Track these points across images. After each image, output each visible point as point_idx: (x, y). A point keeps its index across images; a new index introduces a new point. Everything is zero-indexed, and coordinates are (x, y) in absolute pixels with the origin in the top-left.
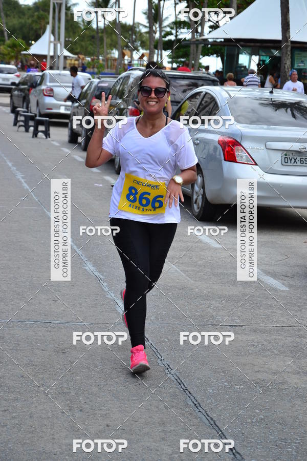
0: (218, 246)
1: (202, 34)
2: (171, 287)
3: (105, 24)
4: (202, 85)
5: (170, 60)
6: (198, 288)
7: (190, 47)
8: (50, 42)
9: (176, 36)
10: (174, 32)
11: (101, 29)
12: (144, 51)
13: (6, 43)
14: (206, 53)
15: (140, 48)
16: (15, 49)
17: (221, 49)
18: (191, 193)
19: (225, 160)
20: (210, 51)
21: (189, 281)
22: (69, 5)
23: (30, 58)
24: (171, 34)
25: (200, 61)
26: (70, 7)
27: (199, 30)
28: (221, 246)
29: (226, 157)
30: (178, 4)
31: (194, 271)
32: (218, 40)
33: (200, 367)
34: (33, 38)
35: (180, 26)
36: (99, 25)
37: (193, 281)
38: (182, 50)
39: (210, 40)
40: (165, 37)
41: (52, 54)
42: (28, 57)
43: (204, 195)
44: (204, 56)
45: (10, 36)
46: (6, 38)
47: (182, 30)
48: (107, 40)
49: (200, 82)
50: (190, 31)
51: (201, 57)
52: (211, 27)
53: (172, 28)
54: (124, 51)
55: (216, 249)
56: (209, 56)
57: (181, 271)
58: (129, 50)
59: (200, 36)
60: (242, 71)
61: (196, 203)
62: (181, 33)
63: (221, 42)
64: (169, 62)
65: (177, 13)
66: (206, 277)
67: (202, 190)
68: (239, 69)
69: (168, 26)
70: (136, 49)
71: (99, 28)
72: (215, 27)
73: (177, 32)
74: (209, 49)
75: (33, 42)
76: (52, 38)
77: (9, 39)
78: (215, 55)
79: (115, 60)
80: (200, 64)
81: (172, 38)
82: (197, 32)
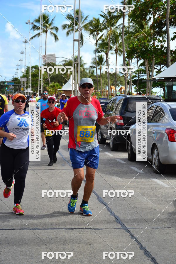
0: (167, 186)
1: (152, 76)
2: (144, 208)
3: (101, 73)
4: (155, 102)
5: (136, 90)
6: (158, 209)
7: (146, 83)
8: (73, 83)
9: (139, 77)
10: (137, 75)
11: (99, 76)
12: (122, 86)
13: (49, 85)
14: (155, 86)
15: (120, 85)
16: (55, 88)
17: (163, 83)
18: (151, 159)
19: (169, 141)
20: (157, 85)
21: (153, 205)
22: (82, 64)
23: (62, 92)
24: (136, 76)
25: (152, 90)
26: (83, 65)
27: (151, 74)
28: (169, 187)
29: (170, 140)
30: (139, 61)
31: (156, 199)
32: (161, 79)
33: (162, 250)
34: (63, 82)
35: (140, 72)
36: (98, 73)
37: (156, 205)
38: (142, 84)
39: (157, 79)
40: (133, 79)
41: (74, 90)
42: (61, 92)
43: (159, 160)
44: (154, 87)
45: (51, 82)
46: (50, 82)
47: (142, 75)
48: (102, 81)
49: (154, 101)
50: (146, 74)
51: (152, 88)
52: (157, 72)
53: (136, 74)
54: (111, 86)
55: (167, 188)
56: (157, 87)
57: (149, 200)
58: (114, 86)
59: (151, 77)
60: (175, 94)
61: (154, 164)
62: (141, 75)
63: (163, 79)
64: (135, 91)
65: (139, 66)
66: (162, 203)
67: (157, 157)
68: (173, 93)
69: (134, 72)
70: (118, 85)
71: (98, 75)
72: (159, 72)
73: (139, 75)
74: (156, 84)
75: (64, 84)
76: (74, 82)
77: (51, 83)
78: (160, 87)
79: (107, 91)
80: (152, 91)
81: (137, 78)
82: (150, 75)
